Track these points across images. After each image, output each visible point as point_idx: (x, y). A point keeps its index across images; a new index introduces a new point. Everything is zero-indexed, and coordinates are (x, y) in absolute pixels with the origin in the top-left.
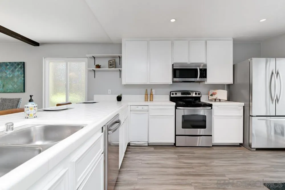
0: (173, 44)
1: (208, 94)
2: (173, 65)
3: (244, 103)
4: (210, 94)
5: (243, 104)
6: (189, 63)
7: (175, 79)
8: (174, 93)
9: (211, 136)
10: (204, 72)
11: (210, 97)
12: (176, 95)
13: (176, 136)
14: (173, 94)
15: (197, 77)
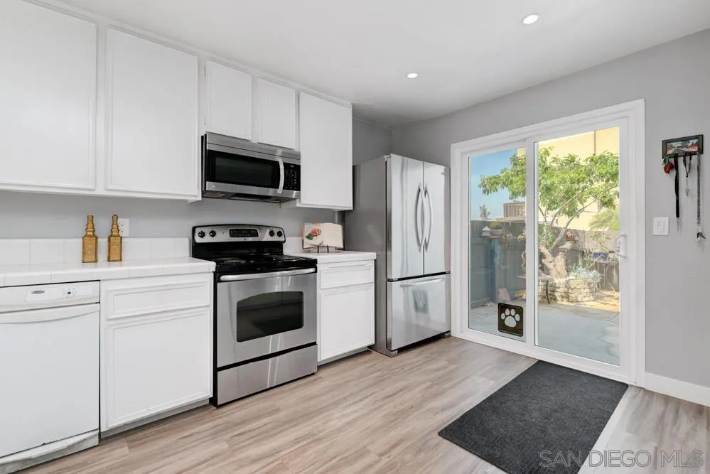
0: (203, 71)
1: (301, 234)
2: (204, 139)
3: (375, 254)
4: (306, 234)
5: (373, 255)
6: (255, 141)
7: (211, 186)
8: (207, 231)
9: (314, 344)
10: (293, 173)
11: (306, 240)
12: (213, 236)
13: (219, 373)
14: (202, 235)
15: (277, 186)
